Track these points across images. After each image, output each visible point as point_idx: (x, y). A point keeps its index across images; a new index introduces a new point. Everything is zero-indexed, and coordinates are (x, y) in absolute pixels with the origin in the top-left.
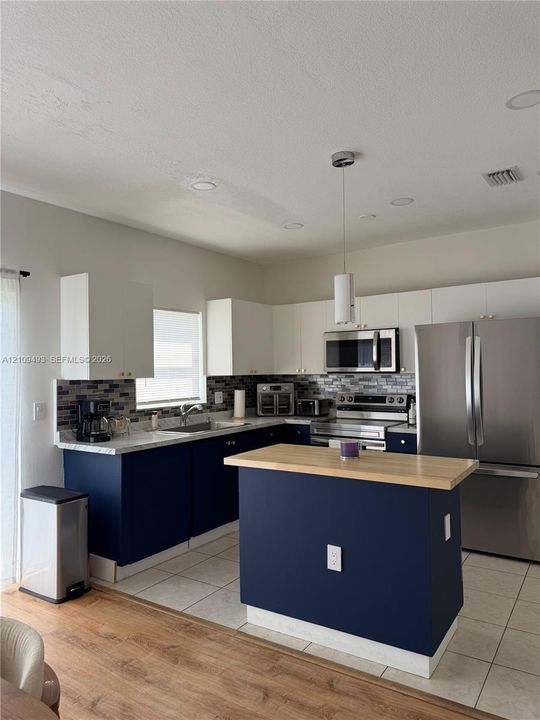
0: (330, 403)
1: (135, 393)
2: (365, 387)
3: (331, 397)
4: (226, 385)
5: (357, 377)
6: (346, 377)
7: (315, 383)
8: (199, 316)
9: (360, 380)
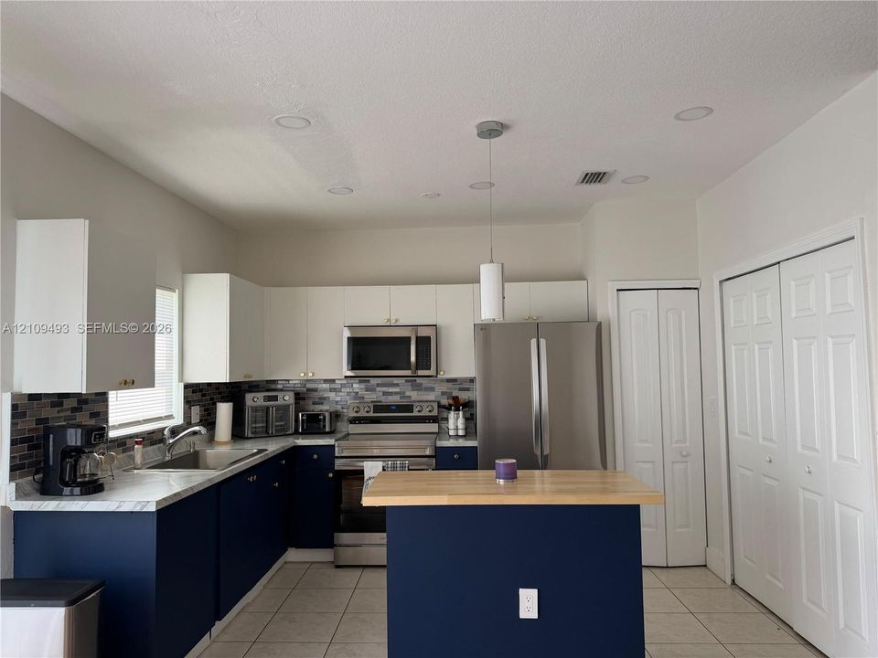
0: (336, 416)
1: (106, 413)
2: (385, 394)
3: (339, 408)
4: (204, 395)
5: (374, 381)
6: (360, 382)
7: (315, 390)
8: (175, 296)
9: (378, 385)
